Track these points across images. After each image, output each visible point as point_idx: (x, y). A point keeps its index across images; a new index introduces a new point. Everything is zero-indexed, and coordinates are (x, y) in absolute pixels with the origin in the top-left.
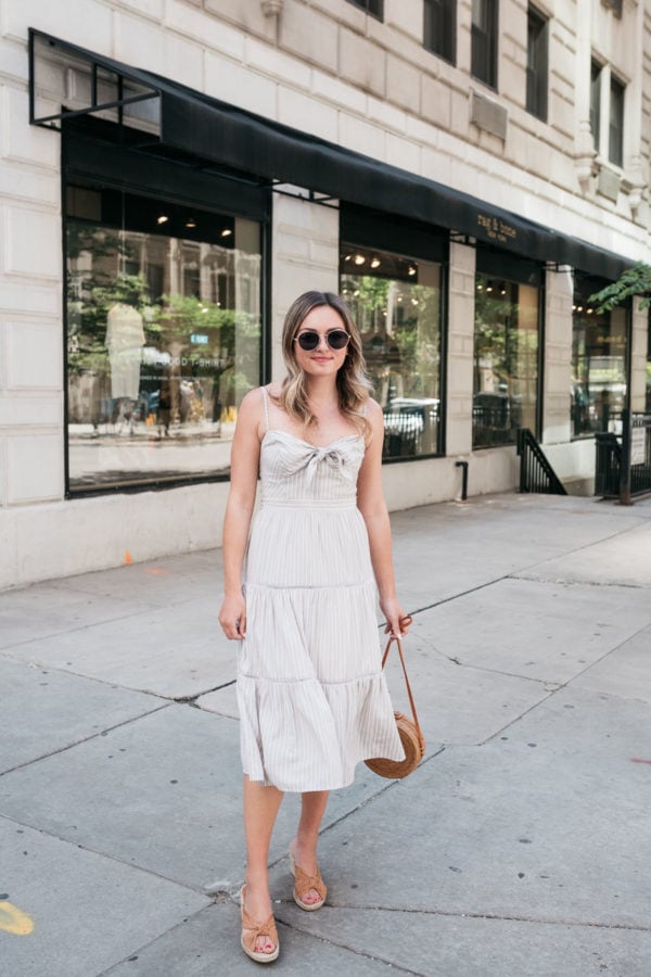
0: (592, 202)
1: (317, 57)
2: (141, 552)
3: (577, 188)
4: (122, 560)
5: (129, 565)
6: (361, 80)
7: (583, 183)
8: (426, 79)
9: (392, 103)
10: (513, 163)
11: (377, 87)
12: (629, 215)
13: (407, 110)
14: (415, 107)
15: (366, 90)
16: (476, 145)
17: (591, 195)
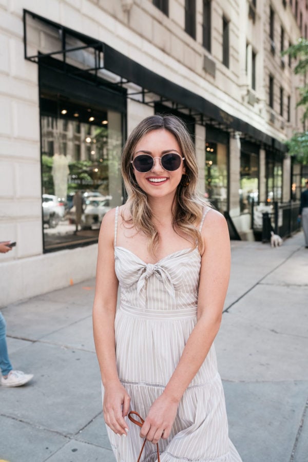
0: (246, 107)
1: (145, 34)
2: (77, 278)
3: (240, 100)
4: (69, 283)
5: (72, 285)
6: (161, 45)
7: (243, 98)
8: (186, 47)
9: (174, 58)
10: (217, 88)
11: (167, 49)
12: (258, 112)
13: (179, 61)
14: (182, 60)
15: (163, 50)
16: (204, 79)
17: (246, 103)
